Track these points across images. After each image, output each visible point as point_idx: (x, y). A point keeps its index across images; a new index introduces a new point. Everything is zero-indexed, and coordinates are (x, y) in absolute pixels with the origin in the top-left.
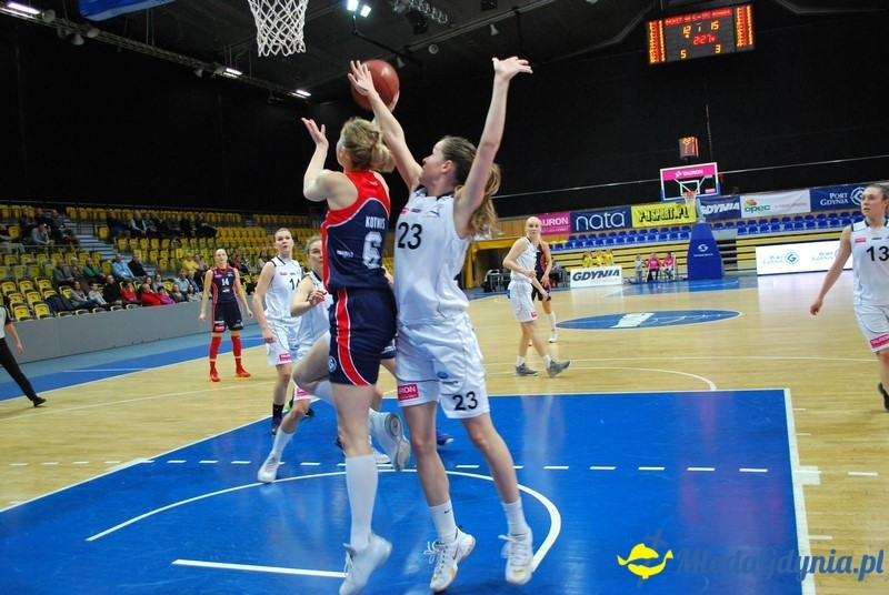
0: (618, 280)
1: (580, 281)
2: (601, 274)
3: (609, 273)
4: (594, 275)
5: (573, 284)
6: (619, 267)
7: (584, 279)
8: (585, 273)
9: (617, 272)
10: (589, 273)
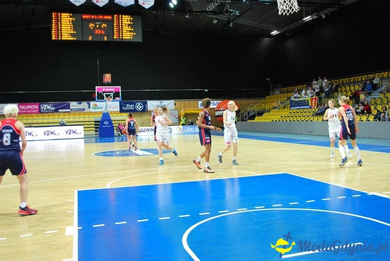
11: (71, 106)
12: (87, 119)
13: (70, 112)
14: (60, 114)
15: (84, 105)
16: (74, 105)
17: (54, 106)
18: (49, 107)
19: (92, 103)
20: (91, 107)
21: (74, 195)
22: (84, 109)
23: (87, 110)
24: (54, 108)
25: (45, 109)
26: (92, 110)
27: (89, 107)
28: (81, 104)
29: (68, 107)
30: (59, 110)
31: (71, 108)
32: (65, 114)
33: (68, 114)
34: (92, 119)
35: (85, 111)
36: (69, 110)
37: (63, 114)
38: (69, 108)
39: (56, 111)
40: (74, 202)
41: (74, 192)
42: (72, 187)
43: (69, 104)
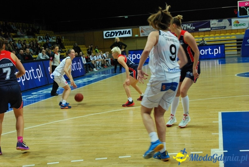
11: (211, 24)
12: (228, 37)
13: (210, 30)
14: (200, 33)
15: (225, 22)
16: (214, 23)
17: (194, 26)
18: (189, 27)
19: (234, 20)
20: (233, 24)
21: (218, 117)
22: (225, 27)
23: (228, 28)
24: (194, 28)
25: (185, 29)
26: (234, 28)
27: (231, 25)
28: (221, 21)
29: (208, 25)
30: (200, 30)
31: (211, 26)
32: (205, 33)
33: (208, 33)
34: (233, 37)
35: (226, 29)
36: (210, 29)
37: (203, 33)
38: (209, 27)
39: (196, 30)
40: (218, 123)
41: (218, 114)
42: (215, 109)
43: (209, 23)
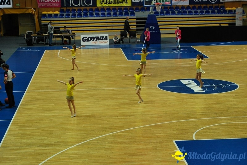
0: (107, 42)
1: (86, 42)
2: (98, 38)
3: (102, 38)
4: (94, 38)
5: (82, 43)
6: (107, 35)
7: (88, 41)
8: (89, 38)
9: (106, 37)
10: (90, 37)
